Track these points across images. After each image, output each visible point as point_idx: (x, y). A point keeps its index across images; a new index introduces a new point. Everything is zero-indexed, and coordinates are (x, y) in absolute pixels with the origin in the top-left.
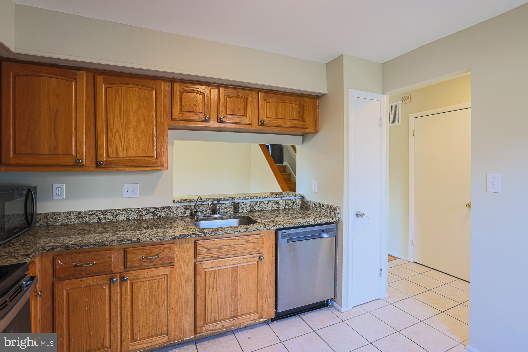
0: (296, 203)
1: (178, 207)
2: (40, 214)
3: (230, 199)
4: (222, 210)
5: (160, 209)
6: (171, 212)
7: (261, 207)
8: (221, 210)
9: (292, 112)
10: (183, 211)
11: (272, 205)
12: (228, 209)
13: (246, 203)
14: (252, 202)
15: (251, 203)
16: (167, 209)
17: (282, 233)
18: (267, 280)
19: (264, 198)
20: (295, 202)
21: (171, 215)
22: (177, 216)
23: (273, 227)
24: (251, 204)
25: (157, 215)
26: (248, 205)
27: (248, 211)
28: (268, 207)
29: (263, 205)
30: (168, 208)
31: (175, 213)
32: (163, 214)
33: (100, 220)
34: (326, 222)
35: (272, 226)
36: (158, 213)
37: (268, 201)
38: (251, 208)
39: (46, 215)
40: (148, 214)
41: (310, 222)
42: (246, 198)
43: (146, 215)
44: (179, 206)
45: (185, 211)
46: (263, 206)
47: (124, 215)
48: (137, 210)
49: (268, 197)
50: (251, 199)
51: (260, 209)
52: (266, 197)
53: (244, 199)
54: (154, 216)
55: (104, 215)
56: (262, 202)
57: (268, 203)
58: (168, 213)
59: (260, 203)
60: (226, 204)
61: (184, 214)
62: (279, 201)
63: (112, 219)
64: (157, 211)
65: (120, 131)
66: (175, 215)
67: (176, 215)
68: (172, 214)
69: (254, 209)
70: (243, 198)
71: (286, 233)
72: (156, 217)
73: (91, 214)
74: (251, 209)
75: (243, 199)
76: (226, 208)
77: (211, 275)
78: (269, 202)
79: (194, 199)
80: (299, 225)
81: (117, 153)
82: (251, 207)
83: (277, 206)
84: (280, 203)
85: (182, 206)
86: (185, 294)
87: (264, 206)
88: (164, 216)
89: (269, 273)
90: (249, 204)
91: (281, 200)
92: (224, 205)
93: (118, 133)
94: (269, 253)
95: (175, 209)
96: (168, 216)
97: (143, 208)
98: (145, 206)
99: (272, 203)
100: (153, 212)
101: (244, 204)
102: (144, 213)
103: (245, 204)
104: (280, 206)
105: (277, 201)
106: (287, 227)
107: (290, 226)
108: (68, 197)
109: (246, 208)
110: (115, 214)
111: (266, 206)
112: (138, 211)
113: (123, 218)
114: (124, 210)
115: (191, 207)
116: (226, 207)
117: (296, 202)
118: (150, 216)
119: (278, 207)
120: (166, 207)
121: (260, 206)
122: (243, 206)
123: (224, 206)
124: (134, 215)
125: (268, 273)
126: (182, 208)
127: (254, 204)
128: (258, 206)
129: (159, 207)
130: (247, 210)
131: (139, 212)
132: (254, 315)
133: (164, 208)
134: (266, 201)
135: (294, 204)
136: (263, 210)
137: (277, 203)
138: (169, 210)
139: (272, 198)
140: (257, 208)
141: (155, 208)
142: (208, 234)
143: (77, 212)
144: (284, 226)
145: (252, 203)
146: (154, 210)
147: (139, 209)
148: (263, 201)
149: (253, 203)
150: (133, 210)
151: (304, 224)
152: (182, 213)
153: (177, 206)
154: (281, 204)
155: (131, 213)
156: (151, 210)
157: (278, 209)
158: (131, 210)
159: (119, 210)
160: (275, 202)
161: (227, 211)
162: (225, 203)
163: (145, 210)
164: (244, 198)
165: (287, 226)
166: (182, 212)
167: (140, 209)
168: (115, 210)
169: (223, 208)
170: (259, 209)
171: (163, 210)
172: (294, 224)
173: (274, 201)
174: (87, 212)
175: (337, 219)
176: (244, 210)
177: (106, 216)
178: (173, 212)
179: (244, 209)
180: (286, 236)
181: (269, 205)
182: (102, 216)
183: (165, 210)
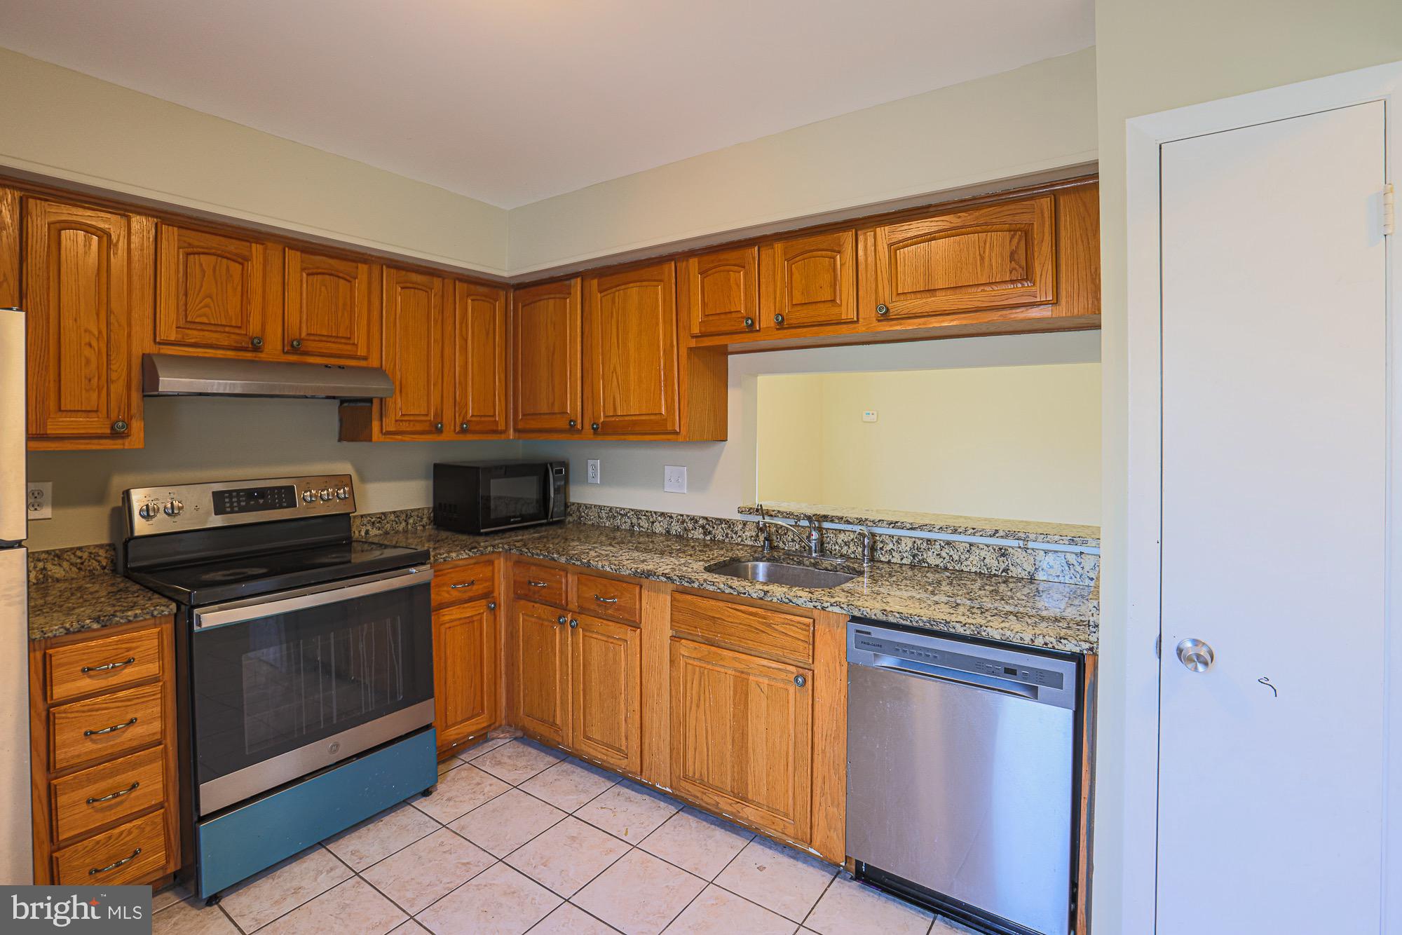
0: (1078, 569)
1: (745, 524)
2: (573, 504)
3: (856, 521)
4: (837, 547)
5: (714, 521)
6: (732, 531)
7: (944, 559)
8: (835, 546)
9: (982, 259)
10: (754, 534)
11: (985, 558)
12: (853, 548)
13: (901, 540)
14: (918, 538)
15: (915, 542)
16: (726, 524)
17: (858, 631)
18: (825, 748)
19: (955, 531)
20: (1075, 563)
21: (732, 538)
22: (742, 543)
23: (831, 605)
24: (916, 545)
25: (710, 533)
26: (906, 545)
27: (904, 561)
28: (969, 563)
29: (952, 553)
30: (728, 522)
31: (740, 536)
32: (719, 533)
33: (633, 527)
34: (1027, 640)
35: (829, 604)
36: (711, 529)
37: (971, 545)
38: (914, 556)
39: (579, 505)
40: (696, 528)
41: (958, 626)
42: (899, 524)
43: (692, 529)
44: (747, 522)
45: (757, 536)
46: (951, 556)
47: (662, 524)
48: (679, 517)
49: (969, 532)
50: (912, 529)
51: (942, 565)
52: (959, 530)
53: (893, 527)
54: (705, 534)
55: (639, 518)
56: (948, 543)
57: (968, 551)
58: (727, 534)
59: (943, 544)
60: (847, 533)
61: (756, 540)
62: (1010, 550)
63: (648, 529)
64: (709, 525)
65: (618, 369)
66: (740, 539)
67: (742, 541)
68: (734, 536)
69: (924, 561)
70: (890, 524)
71: (869, 633)
72: (708, 538)
73: (623, 513)
74: (914, 558)
75: (891, 526)
76: (847, 544)
77: (694, 674)
78: (973, 548)
79: (773, 511)
80: (915, 624)
81: (615, 409)
82: (916, 552)
83: (1001, 563)
84: (1015, 557)
85: (753, 522)
86: (658, 695)
87: (956, 558)
88: (721, 538)
89: (829, 733)
90: (910, 545)
91: (1019, 550)
92: (842, 536)
93: (616, 373)
94: (829, 677)
95: (740, 526)
96: (728, 539)
97: (688, 516)
98: (692, 513)
99: (983, 554)
100: (703, 527)
101: (894, 540)
102: (691, 526)
103: (897, 542)
104: (1011, 568)
105: (1001, 549)
106: (873, 617)
107: (884, 618)
108: (603, 483)
109: (900, 552)
110: (651, 520)
111: (962, 557)
112: (682, 519)
113: (660, 529)
114: (662, 514)
115: (769, 527)
116: (846, 540)
117: (1080, 563)
118: (698, 534)
119: (1006, 570)
120: (725, 520)
121: (944, 554)
122: (891, 546)
123: (843, 538)
124: (676, 528)
125: (827, 730)
126: (753, 526)
127: (925, 545)
128: (937, 555)
129: (713, 518)
130: (902, 559)
131: (683, 522)
132: (787, 825)
133: (721, 521)
134: (962, 542)
135: (1072, 571)
136: (951, 568)
137: (1003, 555)
138: (730, 527)
139: (981, 536)
140: (932, 560)
141: (706, 518)
142: (687, 582)
143: (608, 507)
144: (865, 613)
145: (919, 542)
146: (705, 522)
147: (682, 515)
148: (954, 542)
149: (921, 541)
150: (674, 516)
151: (932, 625)
152: (753, 538)
153: (743, 521)
154: (1018, 561)
155: (672, 522)
156: (701, 522)
157: (1004, 574)
158: (671, 517)
159: (655, 513)
160: (995, 550)
161: (850, 551)
162: (844, 531)
163: (691, 519)
164: (893, 524)
165: (875, 615)
166: (752, 536)
167: (685, 517)
168: (651, 512)
169: (840, 541)
170: (938, 561)
171: (719, 524)
172: (898, 615)
173: (990, 548)
174: (618, 510)
175: (1087, 646)
176: (893, 557)
177: (640, 521)
178: (736, 533)
179: (894, 554)
180: (868, 644)
181: (974, 558)
182: (635, 521)
183: (723, 526)
